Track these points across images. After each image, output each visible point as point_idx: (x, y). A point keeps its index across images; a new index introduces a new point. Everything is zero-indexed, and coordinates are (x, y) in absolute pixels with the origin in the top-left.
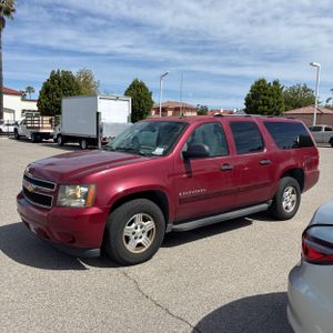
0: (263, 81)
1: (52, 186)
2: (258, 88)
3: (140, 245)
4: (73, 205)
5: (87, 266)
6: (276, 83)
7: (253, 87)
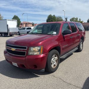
0: (51, 15)
1: (25, 48)
2: (50, 17)
3: (55, 65)
4: (35, 54)
5: (39, 75)
6: (54, 16)
7: (48, 17)
